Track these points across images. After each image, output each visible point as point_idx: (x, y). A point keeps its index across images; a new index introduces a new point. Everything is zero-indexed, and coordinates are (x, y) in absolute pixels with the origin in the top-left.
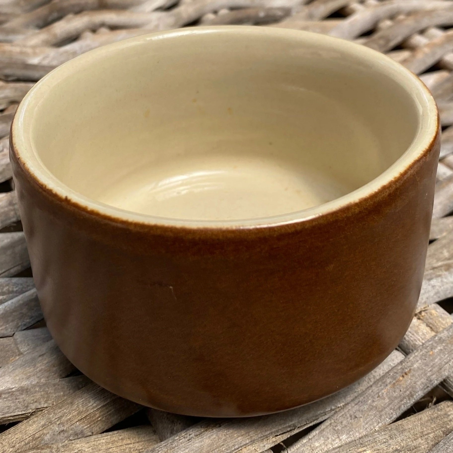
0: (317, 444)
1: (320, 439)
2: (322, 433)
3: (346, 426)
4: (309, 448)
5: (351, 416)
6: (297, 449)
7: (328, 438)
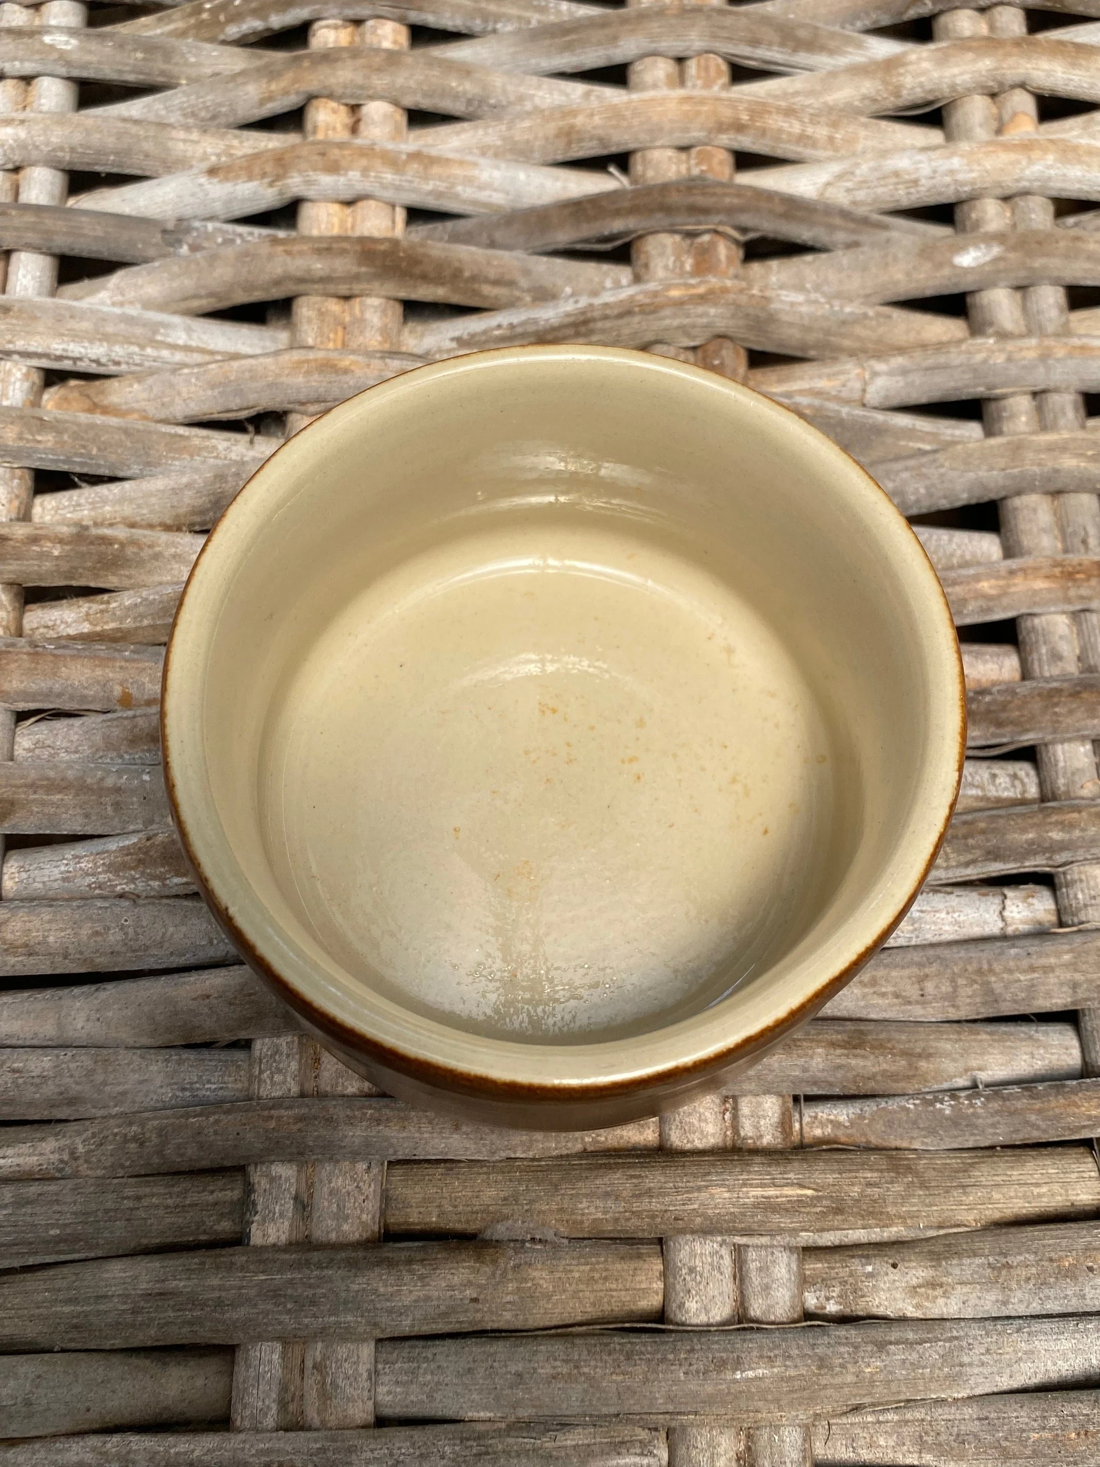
0: (882, 1442)
1: (891, 1435)
2: (901, 1427)
3: (940, 1445)
4: (868, 1440)
5: (958, 1435)
6: (851, 1424)
7: (904, 1444)
